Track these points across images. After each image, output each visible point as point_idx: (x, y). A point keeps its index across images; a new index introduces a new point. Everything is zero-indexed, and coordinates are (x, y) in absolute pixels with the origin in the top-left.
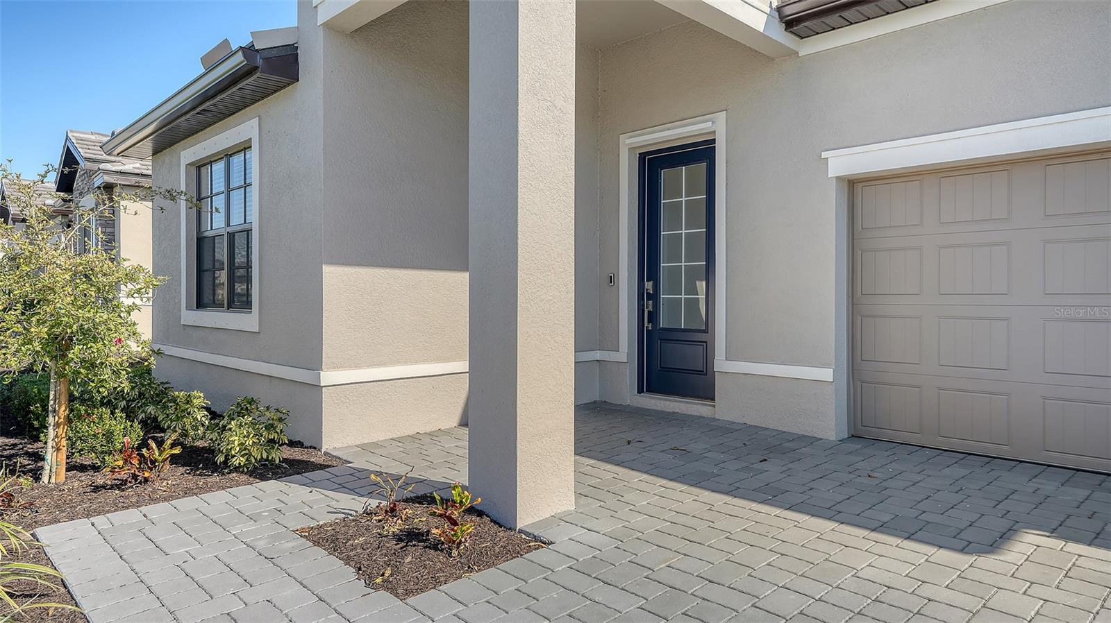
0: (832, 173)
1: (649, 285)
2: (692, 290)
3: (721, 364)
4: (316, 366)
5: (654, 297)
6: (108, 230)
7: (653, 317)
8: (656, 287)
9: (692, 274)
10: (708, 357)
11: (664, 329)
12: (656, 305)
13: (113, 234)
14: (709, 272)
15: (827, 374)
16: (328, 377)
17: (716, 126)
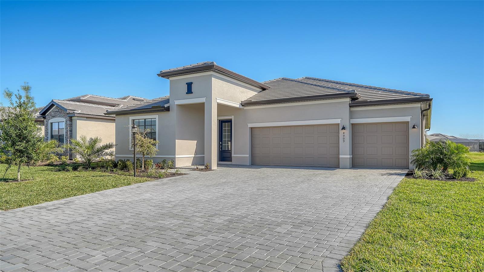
0: (249, 127)
1: (221, 143)
2: (228, 144)
3: (233, 155)
4: (175, 155)
5: (222, 145)
6: (71, 128)
7: (221, 148)
8: (222, 143)
9: (228, 141)
10: (231, 153)
11: (223, 150)
12: (222, 146)
13: (72, 129)
14: (231, 141)
15: (248, 156)
16: (177, 156)
17: (232, 117)
